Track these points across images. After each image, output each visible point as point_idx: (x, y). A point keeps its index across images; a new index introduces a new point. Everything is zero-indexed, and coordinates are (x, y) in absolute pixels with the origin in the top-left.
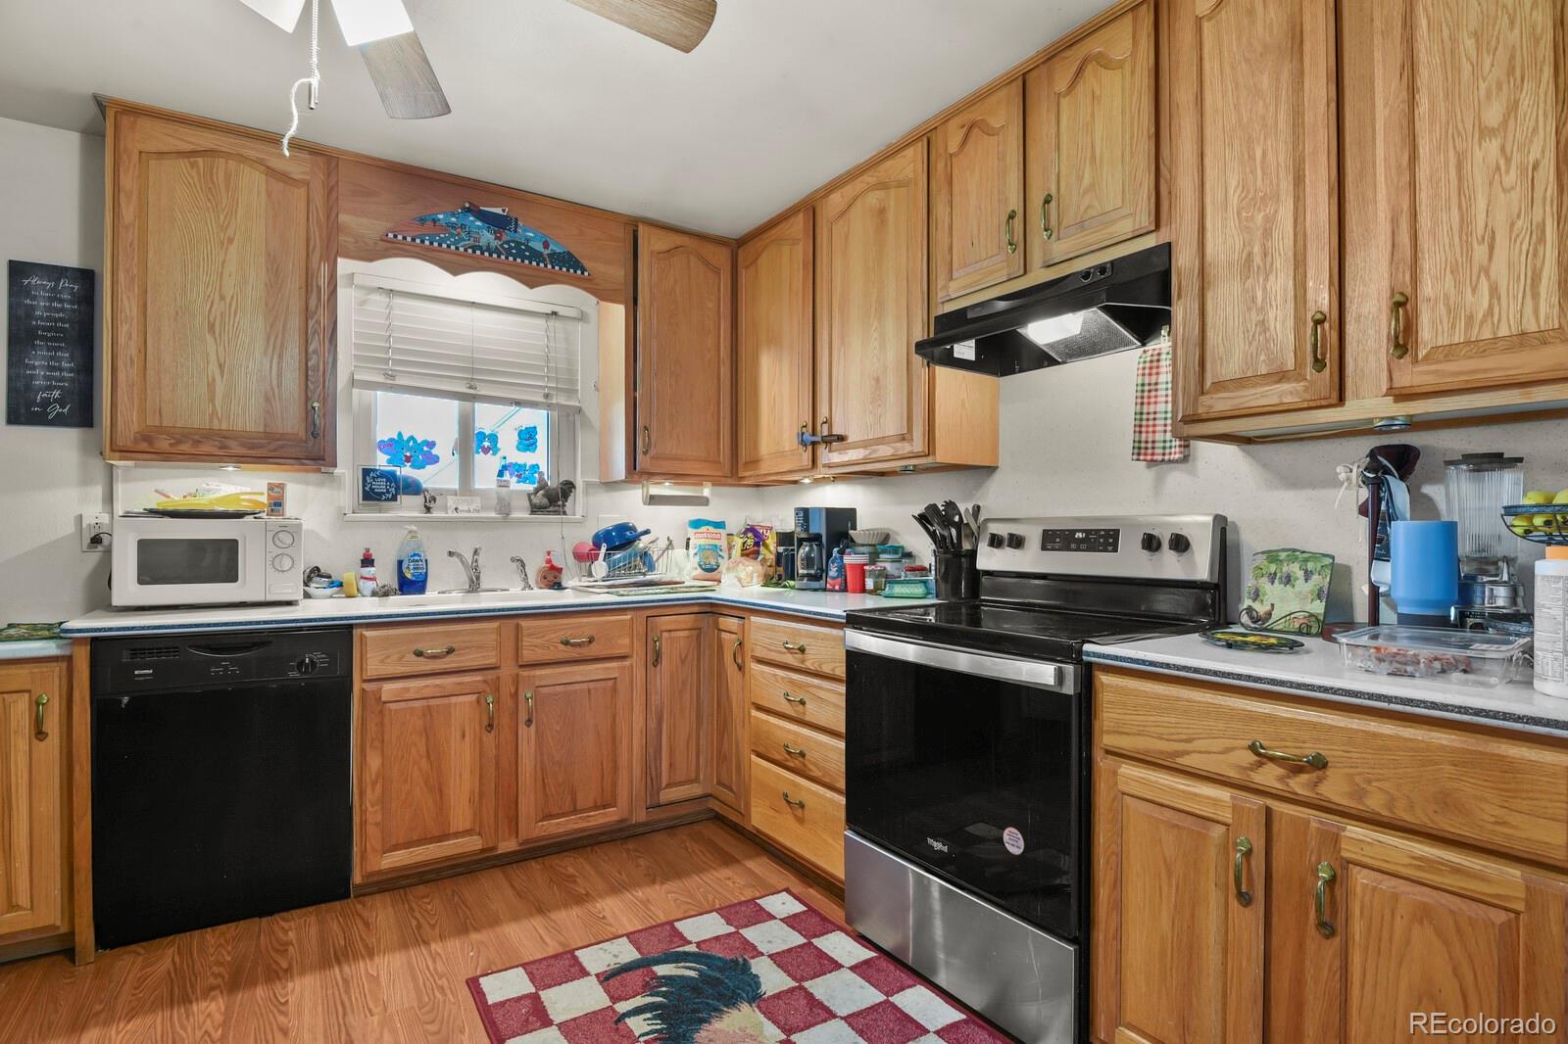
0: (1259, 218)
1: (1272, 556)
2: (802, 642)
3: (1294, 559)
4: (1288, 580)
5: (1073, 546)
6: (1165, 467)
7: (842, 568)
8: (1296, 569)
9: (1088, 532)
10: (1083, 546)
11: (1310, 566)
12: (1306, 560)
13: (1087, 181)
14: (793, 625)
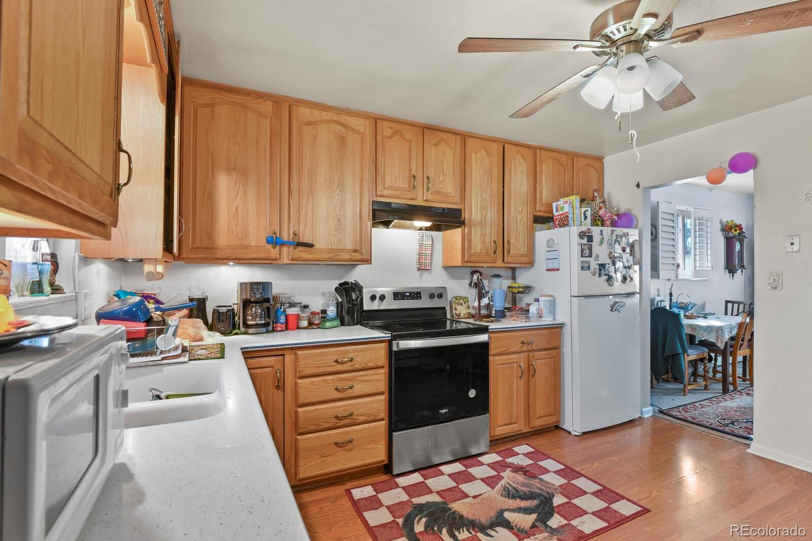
0: (484, 212)
1: (456, 298)
2: (351, 355)
3: (461, 299)
4: (461, 305)
5: (406, 298)
6: (423, 271)
7: (287, 317)
8: (462, 301)
9: (410, 293)
10: (410, 298)
11: (465, 300)
12: (463, 299)
13: (441, 179)
14: (342, 348)
